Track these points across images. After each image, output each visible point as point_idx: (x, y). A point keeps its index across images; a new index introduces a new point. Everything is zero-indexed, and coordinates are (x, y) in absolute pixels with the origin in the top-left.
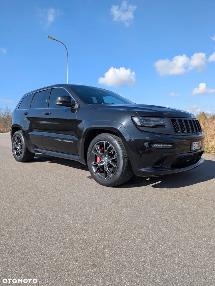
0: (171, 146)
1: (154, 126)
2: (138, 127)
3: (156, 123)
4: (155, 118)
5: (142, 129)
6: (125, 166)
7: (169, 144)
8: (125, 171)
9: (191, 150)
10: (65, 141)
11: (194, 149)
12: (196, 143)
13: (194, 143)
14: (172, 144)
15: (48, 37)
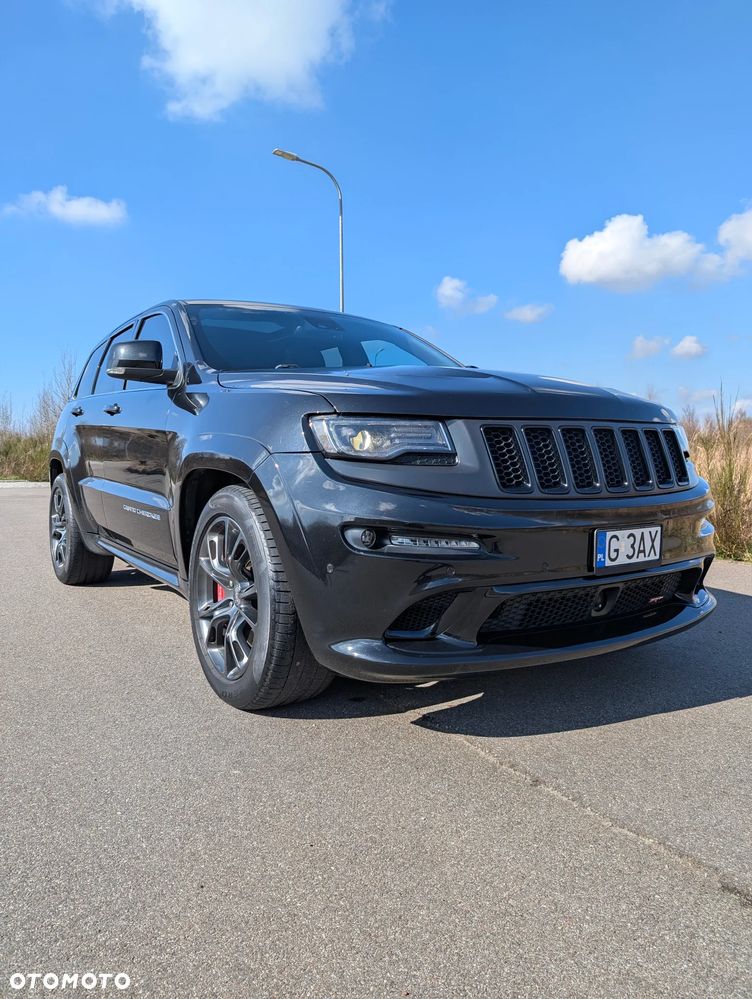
0: (475, 545)
1: (397, 458)
2: (328, 461)
3: (412, 444)
4: (402, 423)
5: (340, 472)
6: (280, 628)
7: (469, 538)
8: (283, 650)
9: (590, 568)
10: (143, 513)
11: (608, 563)
12: (623, 534)
13: (609, 534)
14: (481, 538)
15: (274, 153)
